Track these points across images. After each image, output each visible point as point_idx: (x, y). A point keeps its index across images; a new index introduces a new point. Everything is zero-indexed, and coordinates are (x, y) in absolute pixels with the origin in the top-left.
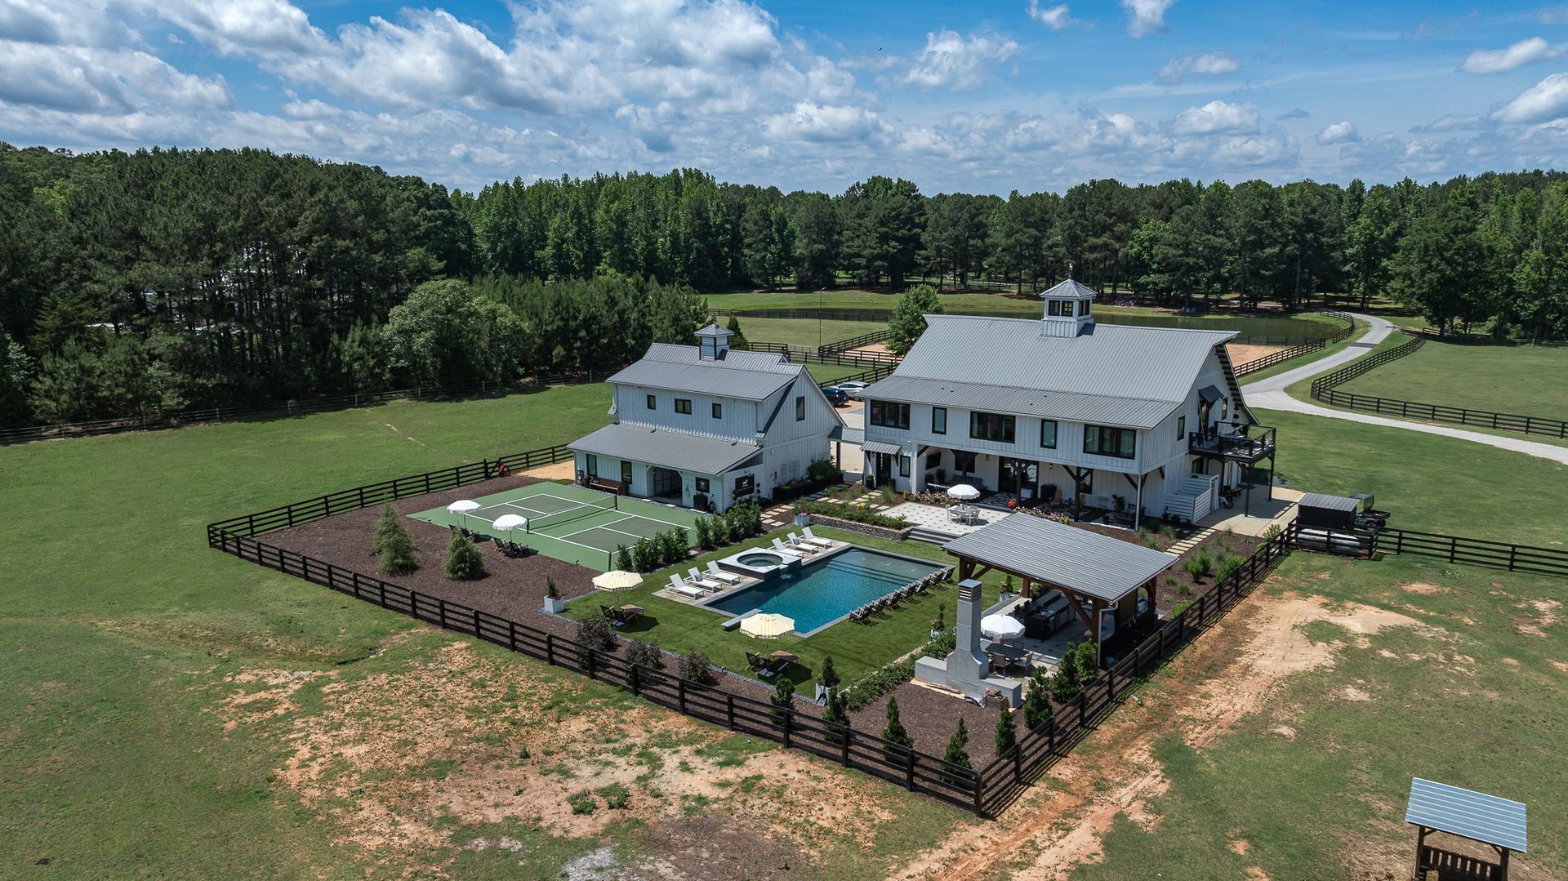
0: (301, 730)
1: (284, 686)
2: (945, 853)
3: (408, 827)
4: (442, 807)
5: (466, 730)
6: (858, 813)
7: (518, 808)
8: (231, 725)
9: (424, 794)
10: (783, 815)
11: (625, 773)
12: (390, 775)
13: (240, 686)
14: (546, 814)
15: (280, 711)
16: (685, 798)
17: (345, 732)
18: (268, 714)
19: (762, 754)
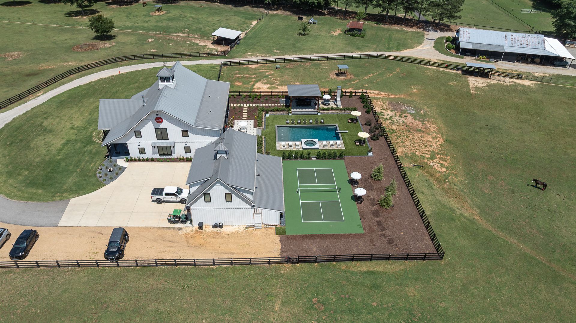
0: (437, 149)
1: (437, 162)
2: (376, 96)
3: (429, 125)
4: (423, 125)
5: (411, 135)
6: (377, 102)
7: (413, 121)
8: (449, 158)
9: (424, 128)
10: (385, 105)
11: (396, 118)
12: (427, 133)
13: (445, 168)
14: (411, 118)
15: (439, 156)
16: (393, 112)
17: (430, 144)
18: (442, 156)
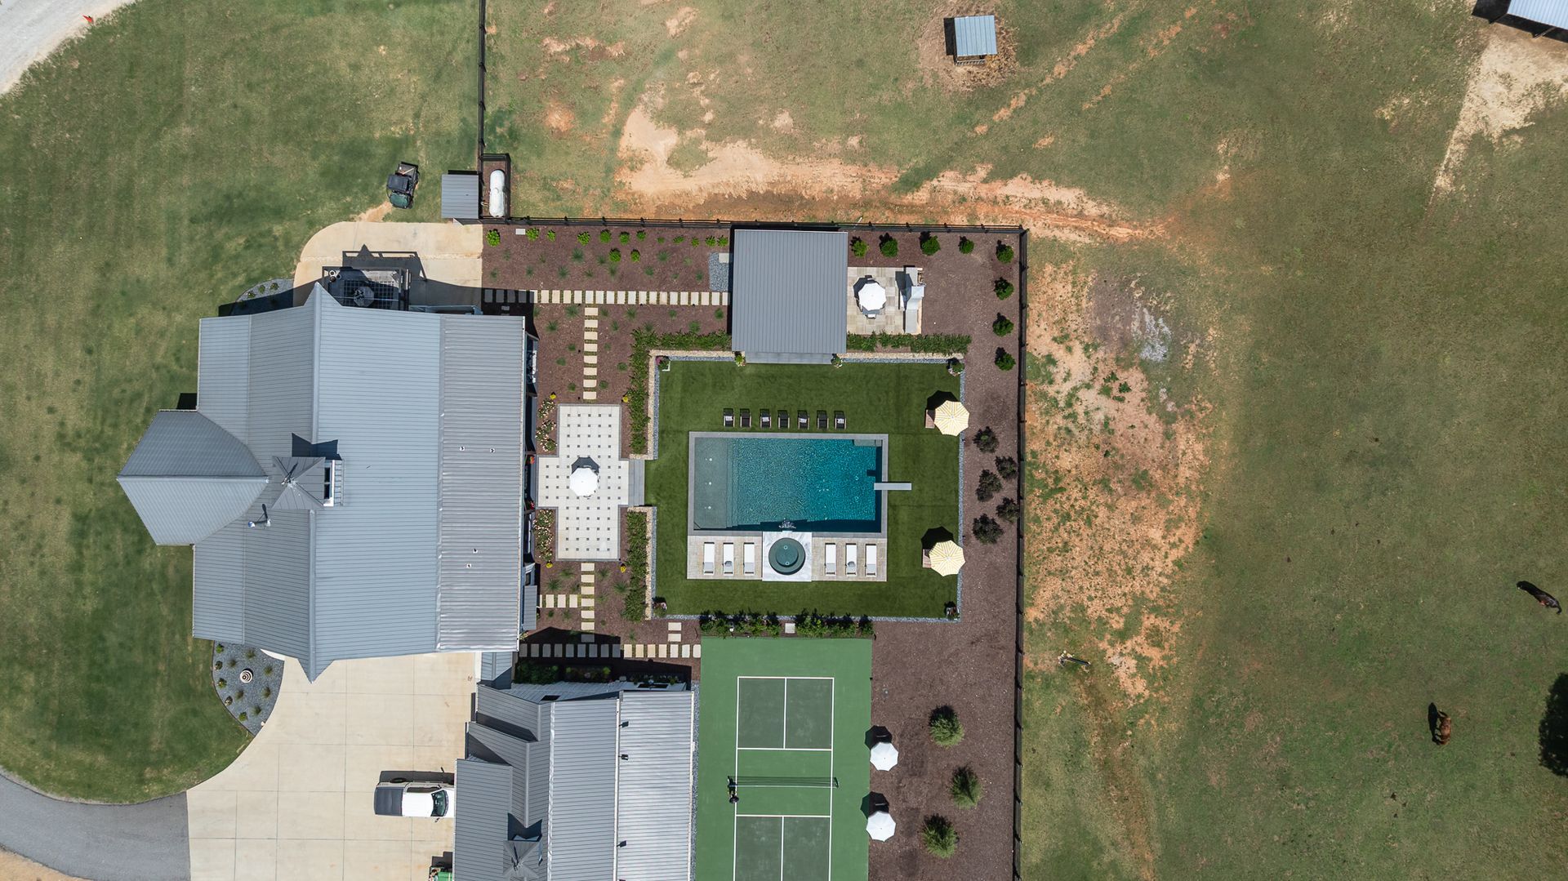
0: (1159, 584)
1: (1132, 652)
2: (1057, 233)
3: (1182, 445)
4: (1162, 447)
5: (1106, 505)
6: (1055, 279)
7: (1142, 416)
8: (1177, 626)
9: (1160, 465)
10: (1075, 308)
11: (1090, 397)
12: (1159, 497)
13: (1147, 677)
14: (1138, 398)
15: (1152, 619)
16: (1089, 357)
17: (1147, 558)
19: (1035, 353)
